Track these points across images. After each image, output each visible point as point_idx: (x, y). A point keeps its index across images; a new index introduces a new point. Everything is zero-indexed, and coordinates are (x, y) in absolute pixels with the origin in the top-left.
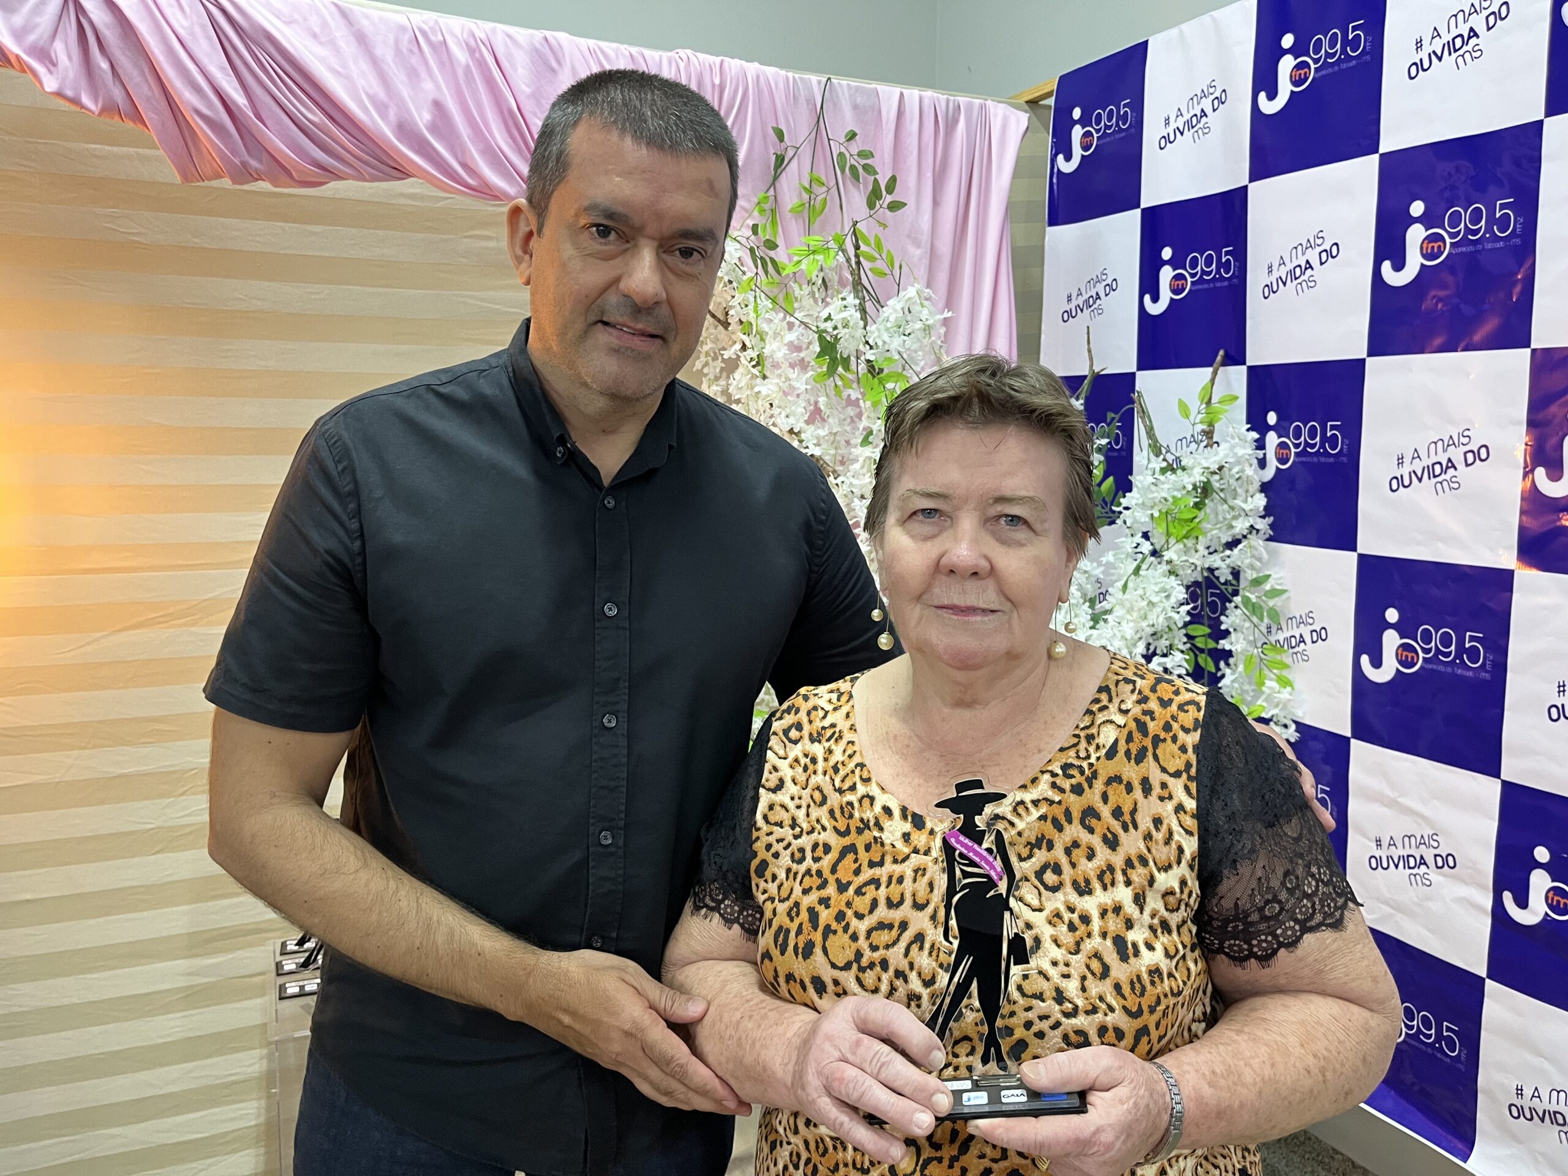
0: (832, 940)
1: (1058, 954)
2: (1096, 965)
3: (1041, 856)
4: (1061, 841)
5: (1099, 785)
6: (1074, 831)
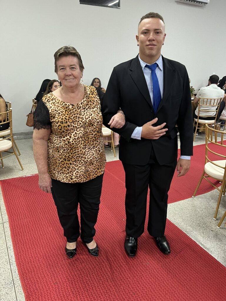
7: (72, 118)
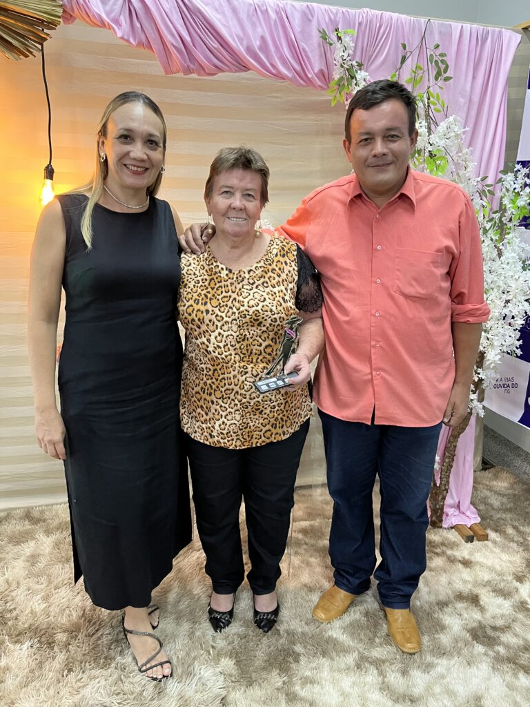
0: (212, 301)
1: (270, 301)
2: (279, 303)
3: (262, 280)
4: (267, 276)
5: (275, 263)
6: (270, 274)
7: (220, 297)
